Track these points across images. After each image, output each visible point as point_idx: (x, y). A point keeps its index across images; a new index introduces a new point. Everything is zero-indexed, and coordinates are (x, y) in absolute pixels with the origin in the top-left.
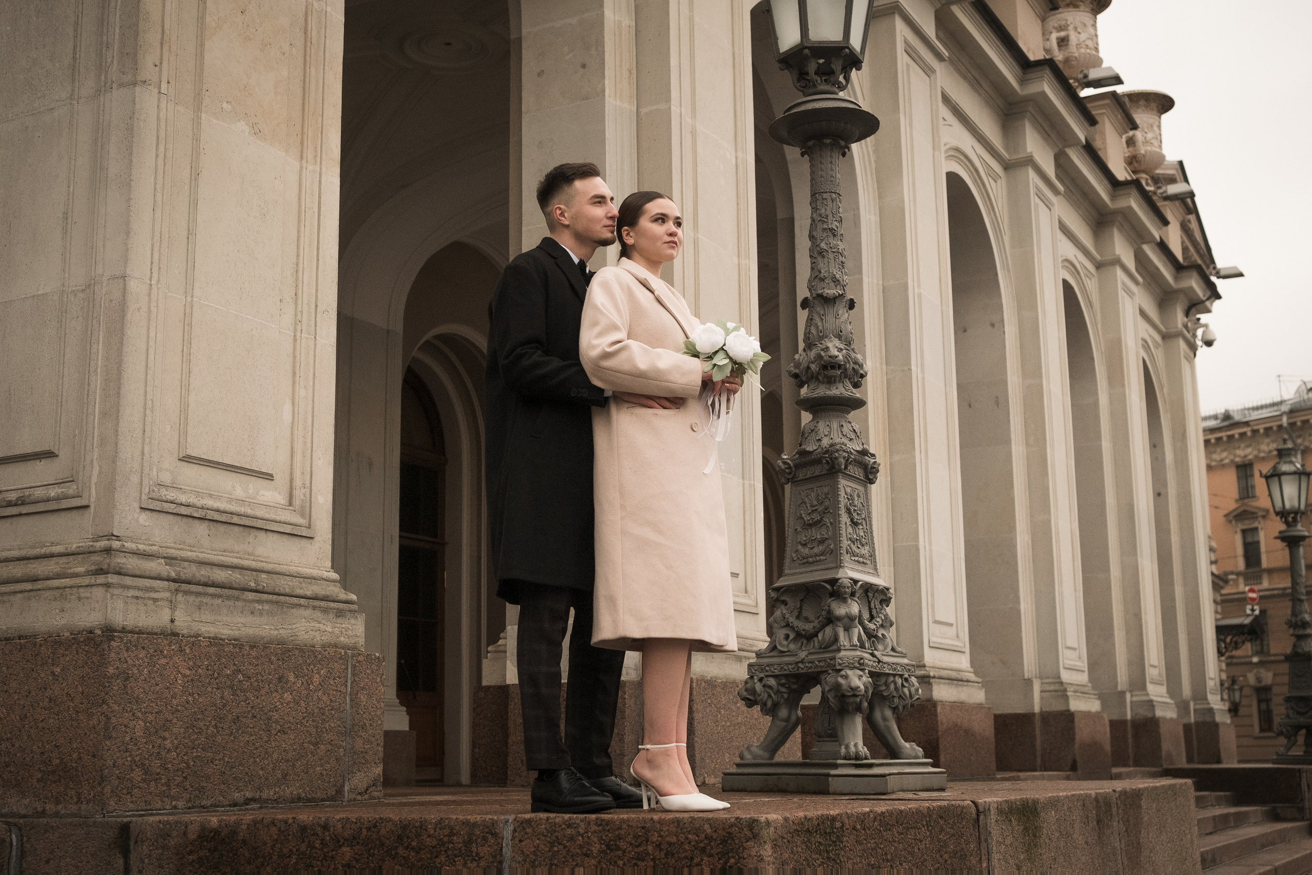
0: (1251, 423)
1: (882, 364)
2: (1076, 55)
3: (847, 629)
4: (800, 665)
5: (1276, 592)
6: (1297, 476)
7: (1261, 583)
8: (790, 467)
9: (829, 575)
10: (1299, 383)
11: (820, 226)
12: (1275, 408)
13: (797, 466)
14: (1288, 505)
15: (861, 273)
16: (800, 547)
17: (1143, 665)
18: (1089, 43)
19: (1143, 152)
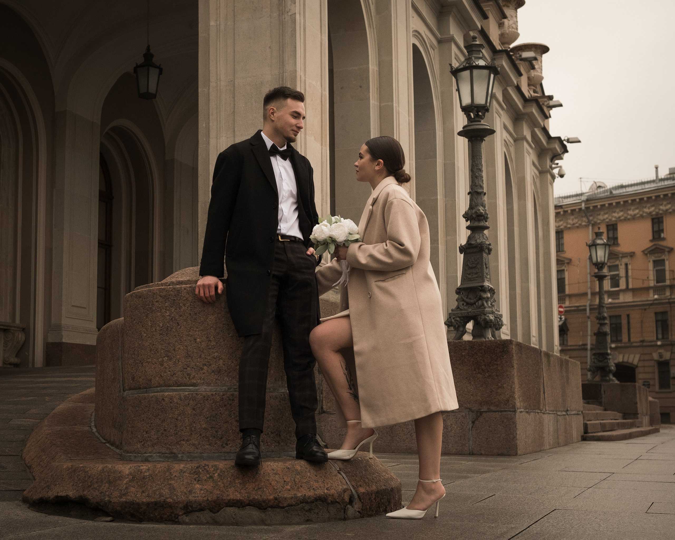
0: (563, 207)
1: (443, 197)
2: (508, 32)
3: (487, 302)
4: (470, 313)
5: (573, 308)
6: (604, 246)
7: (564, 303)
8: (464, 248)
9: (481, 284)
10: (592, 183)
11: (476, 167)
12: (578, 198)
13: (467, 248)
14: (599, 260)
15: (436, 158)
16: (467, 275)
17: (530, 335)
18: (514, 26)
19: (533, 75)
